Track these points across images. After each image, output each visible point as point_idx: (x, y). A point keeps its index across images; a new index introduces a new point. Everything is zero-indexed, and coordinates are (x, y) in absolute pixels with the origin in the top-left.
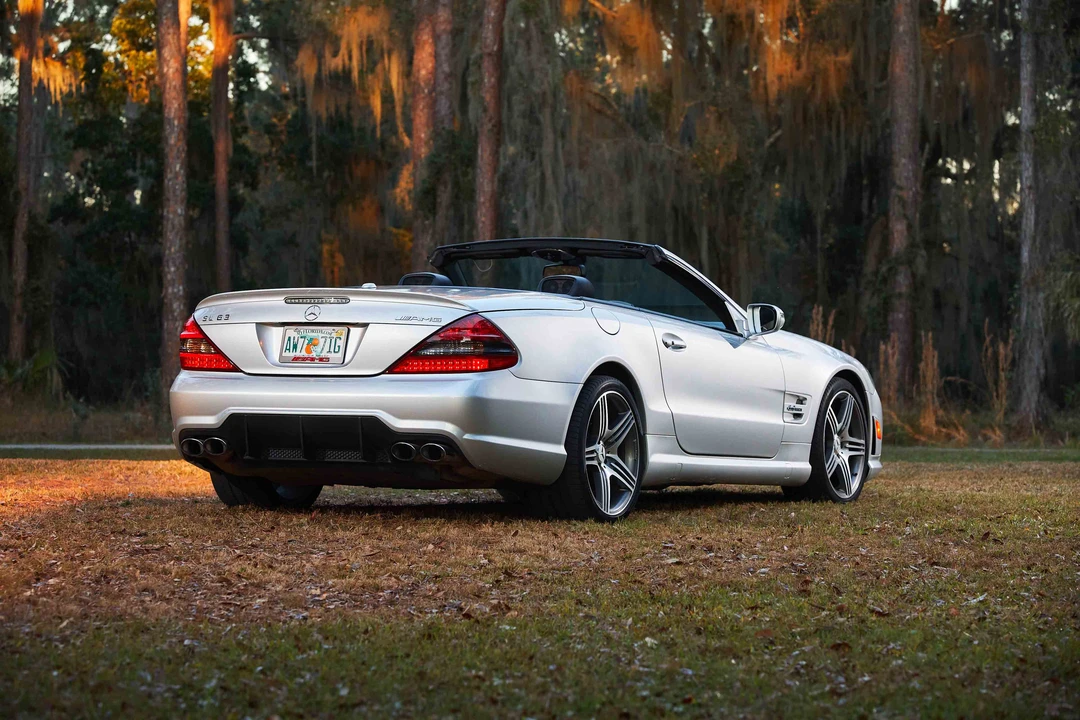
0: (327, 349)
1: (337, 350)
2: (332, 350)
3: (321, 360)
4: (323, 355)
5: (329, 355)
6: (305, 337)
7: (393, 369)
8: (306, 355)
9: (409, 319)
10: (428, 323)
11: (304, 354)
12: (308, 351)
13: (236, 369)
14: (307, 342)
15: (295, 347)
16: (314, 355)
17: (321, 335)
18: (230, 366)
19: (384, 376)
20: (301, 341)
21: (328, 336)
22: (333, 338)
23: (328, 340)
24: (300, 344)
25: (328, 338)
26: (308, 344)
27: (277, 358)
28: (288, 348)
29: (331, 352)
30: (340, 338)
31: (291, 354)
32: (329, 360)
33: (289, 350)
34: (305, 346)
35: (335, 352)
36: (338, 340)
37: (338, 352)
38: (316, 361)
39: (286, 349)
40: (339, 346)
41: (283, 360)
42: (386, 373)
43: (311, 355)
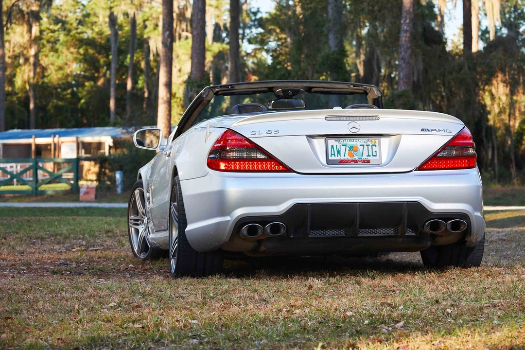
0: (366, 153)
1: (374, 154)
2: (370, 154)
3: (364, 161)
4: (365, 157)
5: (369, 158)
6: (346, 145)
7: (420, 168)
8: (350, 158)
9: (427, 130)
10: (440, 133)
11: (347, 157)
12: (351, 155)
13: (287, 169)
14: (348, 149)
15: (339, 152)
16: (356, 158)
17: (359, 144)
18: (281, 168)
19: (414, 172)
20: (343, 148)
21: (365, 144)
22: (369, 145)
23: (366, 147)
24: (342, 149)
25: (365, 146)
26: (349, 150)
27: (324, 162)
28: (333, 153)
29: (370, 156)
30: (375, 145)
31: (337, 158)
32: (368, 161)
33: (334, 155)
34: (347, 152)
35: (373, 156)
36: (374, 147)
37: (376, 156)
38: (359, 163)
39: (332, 154)
40: (376, 151)
41: (329, 162)
42: (416, 170)
43: (353, 158)
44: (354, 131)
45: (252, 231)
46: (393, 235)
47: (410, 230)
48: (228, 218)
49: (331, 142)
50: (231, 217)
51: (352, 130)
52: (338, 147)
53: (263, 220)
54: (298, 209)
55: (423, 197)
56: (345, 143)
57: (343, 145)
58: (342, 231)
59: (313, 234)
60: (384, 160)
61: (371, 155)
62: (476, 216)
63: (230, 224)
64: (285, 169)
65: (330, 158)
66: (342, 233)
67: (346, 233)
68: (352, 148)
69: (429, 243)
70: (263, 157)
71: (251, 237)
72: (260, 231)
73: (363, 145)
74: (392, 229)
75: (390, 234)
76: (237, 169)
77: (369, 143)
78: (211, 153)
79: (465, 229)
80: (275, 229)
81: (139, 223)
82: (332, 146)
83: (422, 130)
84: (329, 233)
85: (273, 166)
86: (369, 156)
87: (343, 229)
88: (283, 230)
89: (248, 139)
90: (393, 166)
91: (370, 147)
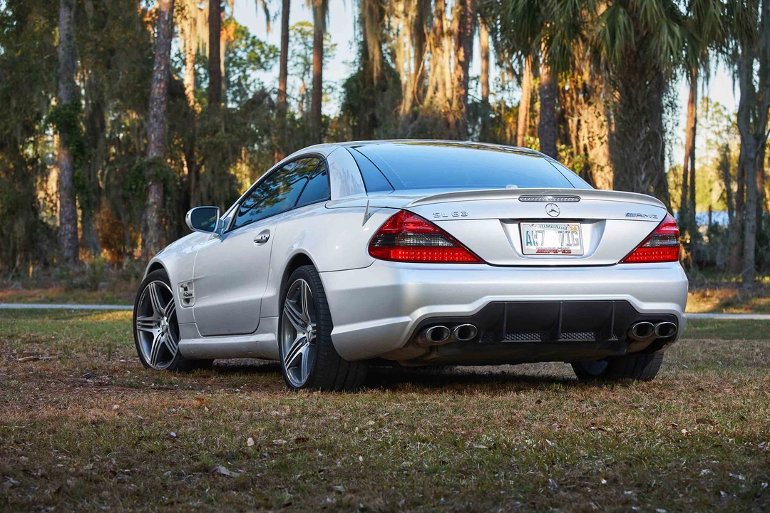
0: (566, 242)
1: (575, 243)
2: (571, 242)
3: (564, 252)
4: (564, 246)
5: (570, 248)
6: (543, 232)
7: (626, 260)
8: (548, 248)
9: (633, 215)
11: (545, 246)
13: (477, 260)
15: (535, 240)
17: (557, 230)
18: (471, 258)
19: (619, 265)
21: (564, 230)
22: (569, 232)
23: (566, 235)
24: (539, 236)
27: (519, 251)
28: (529, 241)
30: (576, 232)
31: (533, 247)
32: (569, 252)
33: (531, 243)
34: (544, 240)
35: (574, 245)
36: (574, 234)
37: (577, 245)
38: (559, 253)
39: (527, 243)
40: (577, 240)
41: (525, 252)
42: (620, 263)
44: (554, 215)
45: (437, 334)
46: (594, 340)
48: (408, 319)
49: (526, 227)
50: (411, 318)
51: (551, 213)
52: (535, 234)
53: (451, 321)
54: (493, 306)
55: (632, 295)
56: (542, 229)
57: (539, 232)
58: (539, 335)
59: (509, 339)
60: (586, 251)
61: (572, 244)
63: (410, 325)
64: (475, 260)
65: (526, 247)
66: (537, 337)
67: (543, 337)
70: (447, 244)
71: (435, 341)
72: (445, 335)
73: (563, 232)
74: (593, 334)
75: (591, 340)
77: (569, 229)
79: (674, 333)
80: (464, 332)
81: (153, 324)
82: (528, 233)
83: (627, 215)
84: (522, 338)
86: (569, 245)
87: (539, 333)
88: (472, 333)
89: (431, 223)
90: (596, 258)
91: (570, 234)
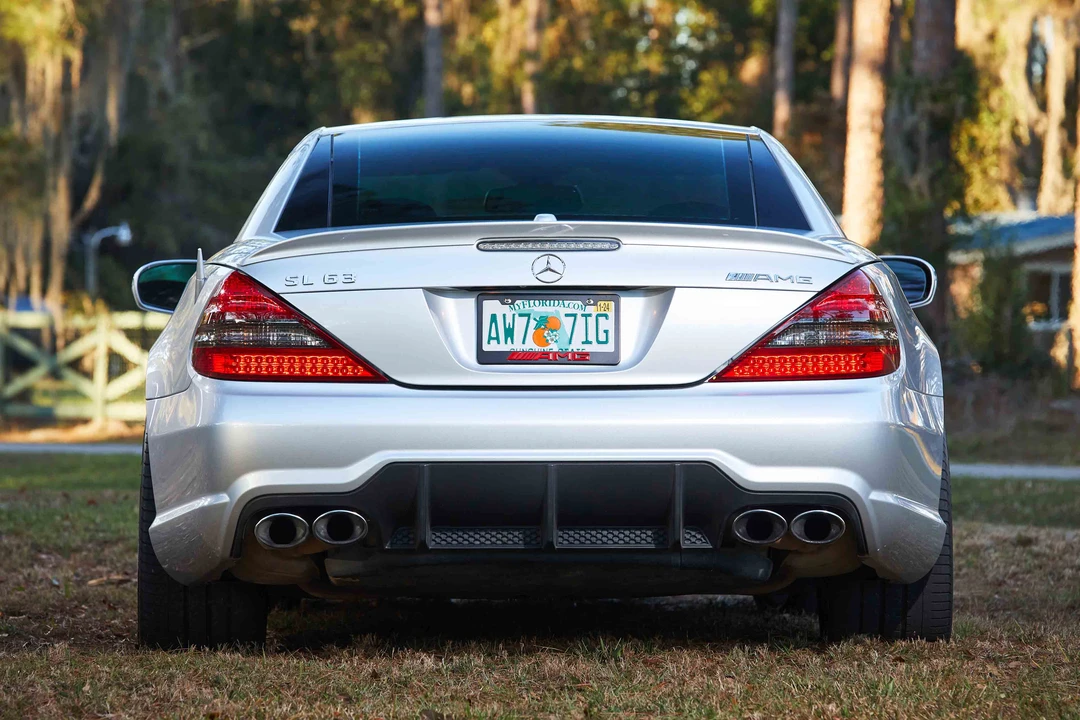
0: (580, 336)
1: (602, 337)
2: (592, 337)
4: (577, 346)
5: (588, 348)
6: (528, 315)
7: (724, 376)
8: (537, 348)
9: (746, 277)
10: (781, 285)
11: (531, 346)
12: (539, 338)
13: (375, 376)
14: (533, 324)
15: (509, 333)
16: (554, 347)
17: (563, 311)
18: (361, 370)
19: (707, 386)
20: (520, 323)
21: (579, 312)
22: (590, 315)
23: (581, 320)
24: (519, 326)
25: (579, 317)
26: (537, 328)
27: (470, 356)
28: (494, 335)
29: (591, 343)
30: (606, 316)
31: (504, 347)
33: (497, 338)
34: (531, 330)
35: (599, 342)
36: (602, 320)
37: (606, 342)
39: (490, 338)
40: (606, 332)
41: (485, 358)
42: (712, 381)
43: (547, 349)
44: (549, 279)
45: (282, 530)
46: (653, 546)
47: (699, 536)
48: (224, 498)
49: (491, 306)
50: (229, 496)
51: (543, 277)
52: (509, 320)
53: (310, 503)
54: (394, 473)
55: (726, 450)
56: (527, 309)
57: (521, 315)
58: (516, 533)
59: (440, 542)
60: (627, 352)
61: (594, 342)
62: (874, 502)
63: (227, 512)
64: (370, 375)
65: (486, 348)
66: (516, 539)
67: (528, 539)
68: (546, 324)
69: (761, 571)
70: (312, 342)
71: (279, 546)
72: (300, 532)
73: (575, 315)
74: (649, 533)
75: (644, 545)
76: (253, 372)
77: (591, 309)
78: (199, 331)
79: (841, 535)
80: (340, 527)
82: (494, 318)
83: (731, 277)
84: (483, 540)
85: (340, 366)
86: (587, 342)
87: (518, 530)
88: (358, 529)
89: (277, 297)
90: (652, 371)
91: (592, 321)
